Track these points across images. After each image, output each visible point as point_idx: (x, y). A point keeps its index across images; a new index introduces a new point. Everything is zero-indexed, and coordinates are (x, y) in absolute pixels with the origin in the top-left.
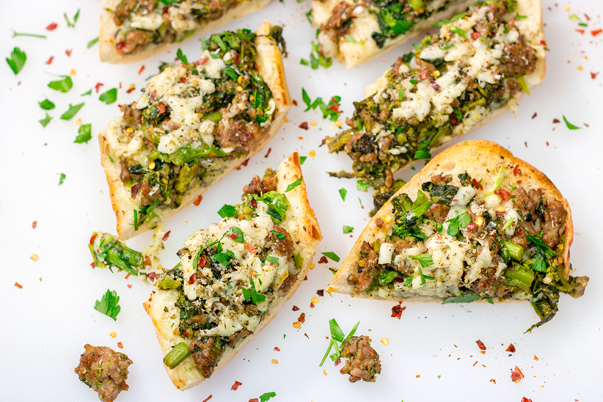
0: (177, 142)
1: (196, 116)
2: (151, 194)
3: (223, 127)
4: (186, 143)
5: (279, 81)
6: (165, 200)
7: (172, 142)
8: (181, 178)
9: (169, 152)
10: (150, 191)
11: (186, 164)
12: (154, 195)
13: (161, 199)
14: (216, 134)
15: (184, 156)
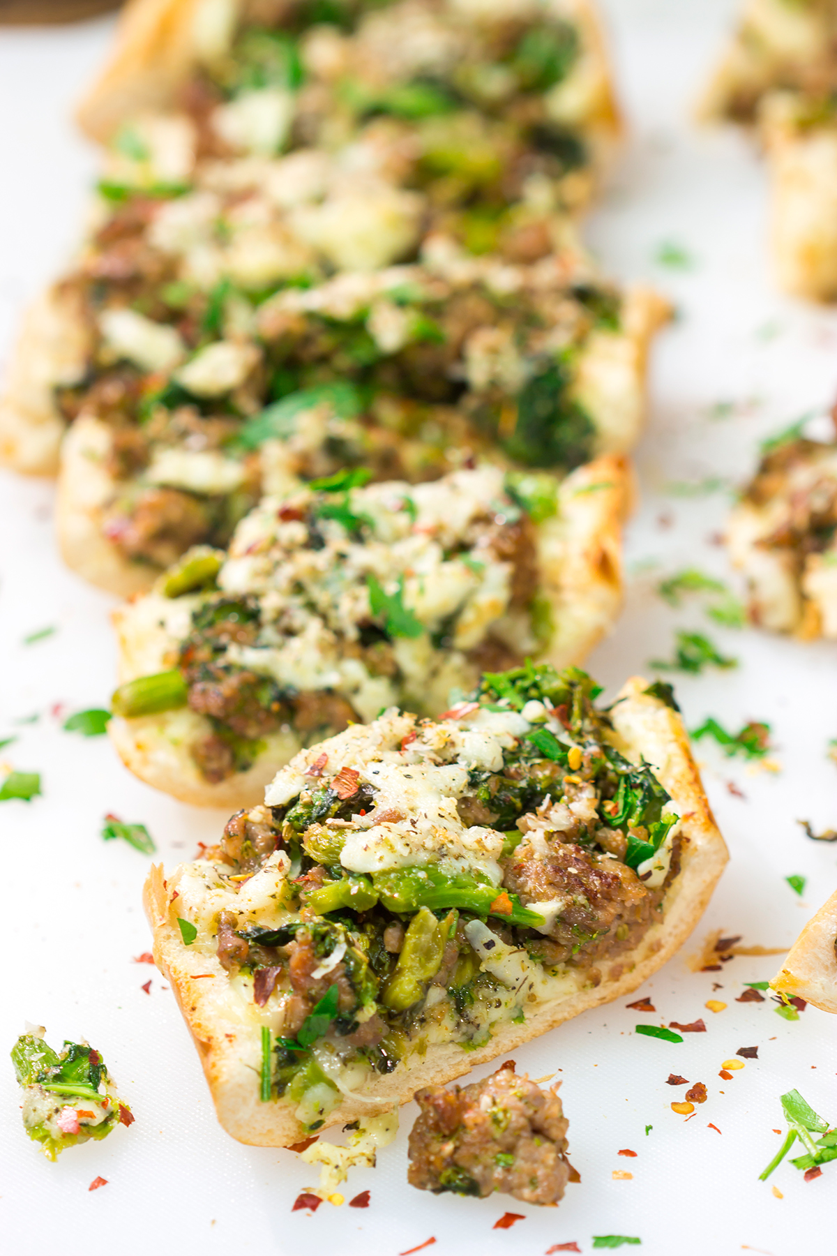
0: (399, 847)
1: (450, 805)
2: (317, 975)
3: (530, 855)
4: (424, 857)
5: (690, 777)
6: (359, 1006)
7: (382, 841)
8: (408, 959)
9: (375, 867)
10: (314, 968)
11: (425, 911)
12: (327, 980)
13: (347, 999)
14: (509, 865)
15: (421, 887)
